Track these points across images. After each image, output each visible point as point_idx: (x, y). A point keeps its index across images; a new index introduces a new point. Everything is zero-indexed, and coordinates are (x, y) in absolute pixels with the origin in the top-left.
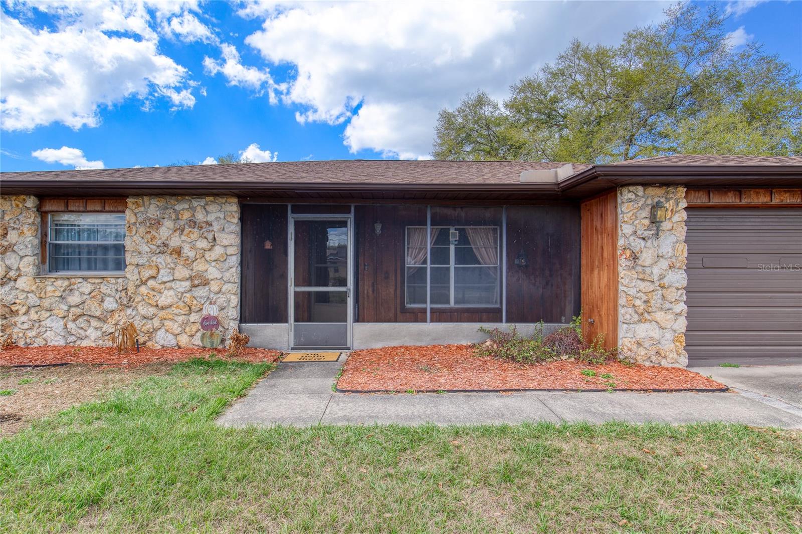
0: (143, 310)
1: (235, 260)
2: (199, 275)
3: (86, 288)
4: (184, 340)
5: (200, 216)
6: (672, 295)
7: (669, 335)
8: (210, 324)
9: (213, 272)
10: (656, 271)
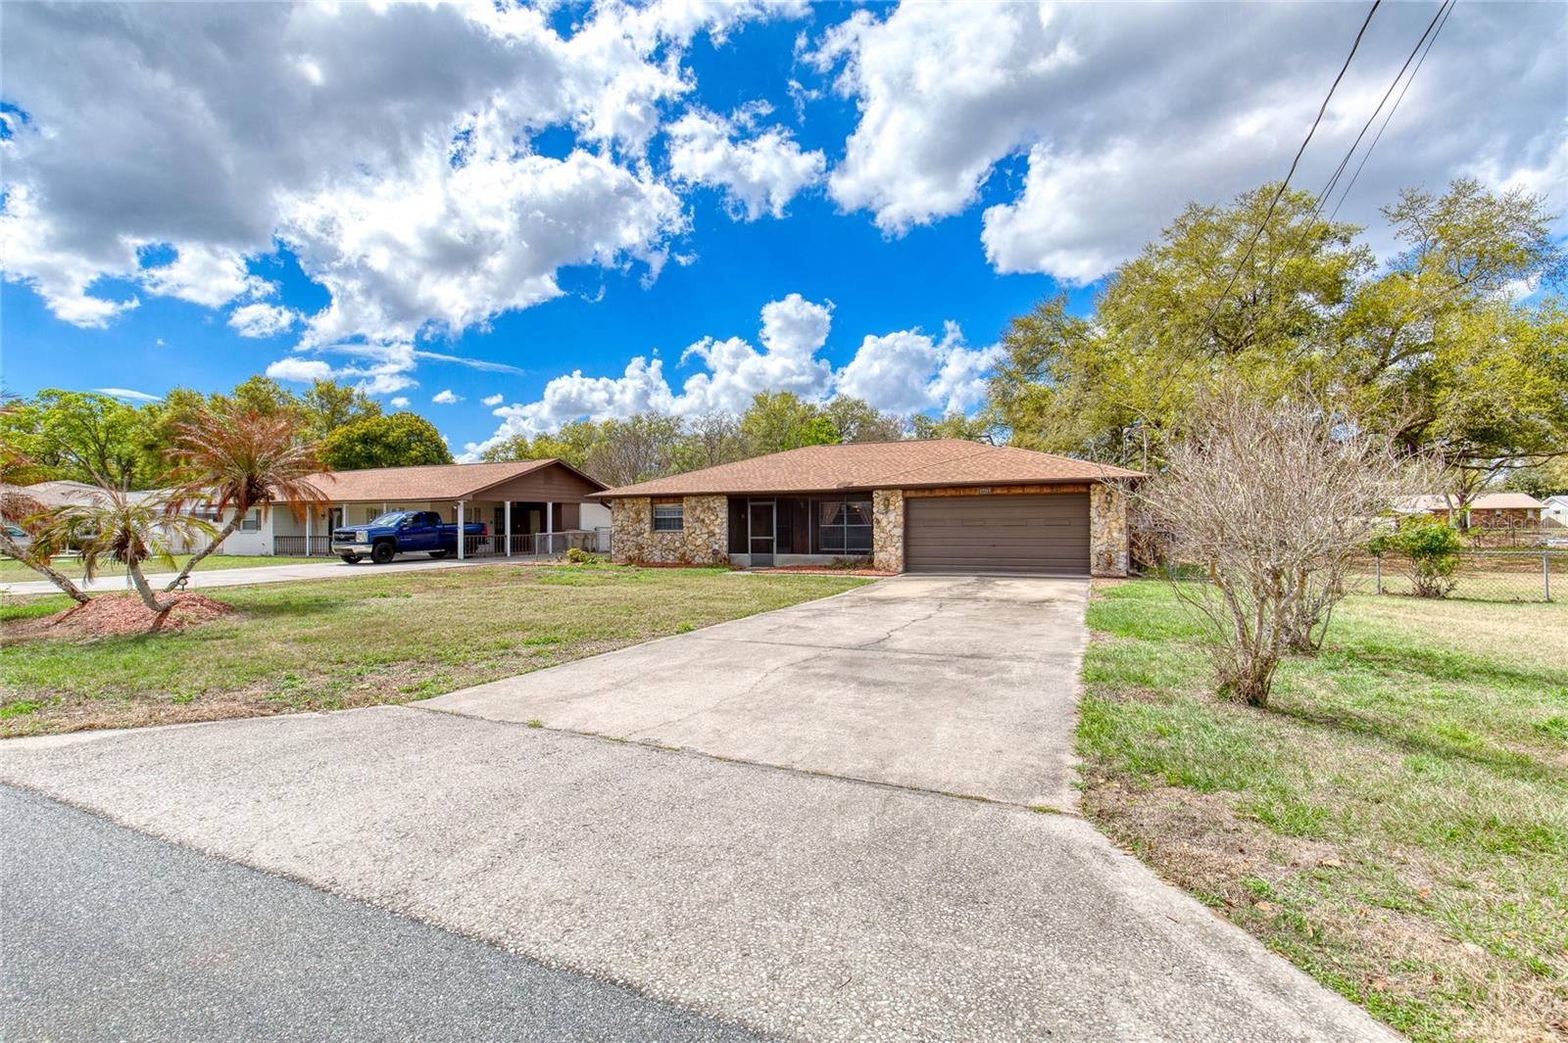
0: (690, 547)
1: (725, 525)
2: (712, 532)
3: (669, 537)
4: (706, 560)
5: (712, 505)
6: (895, 539)
7: (894, 557)
8: (715, 553)
9: (717, 530)
10: (888, 528)
